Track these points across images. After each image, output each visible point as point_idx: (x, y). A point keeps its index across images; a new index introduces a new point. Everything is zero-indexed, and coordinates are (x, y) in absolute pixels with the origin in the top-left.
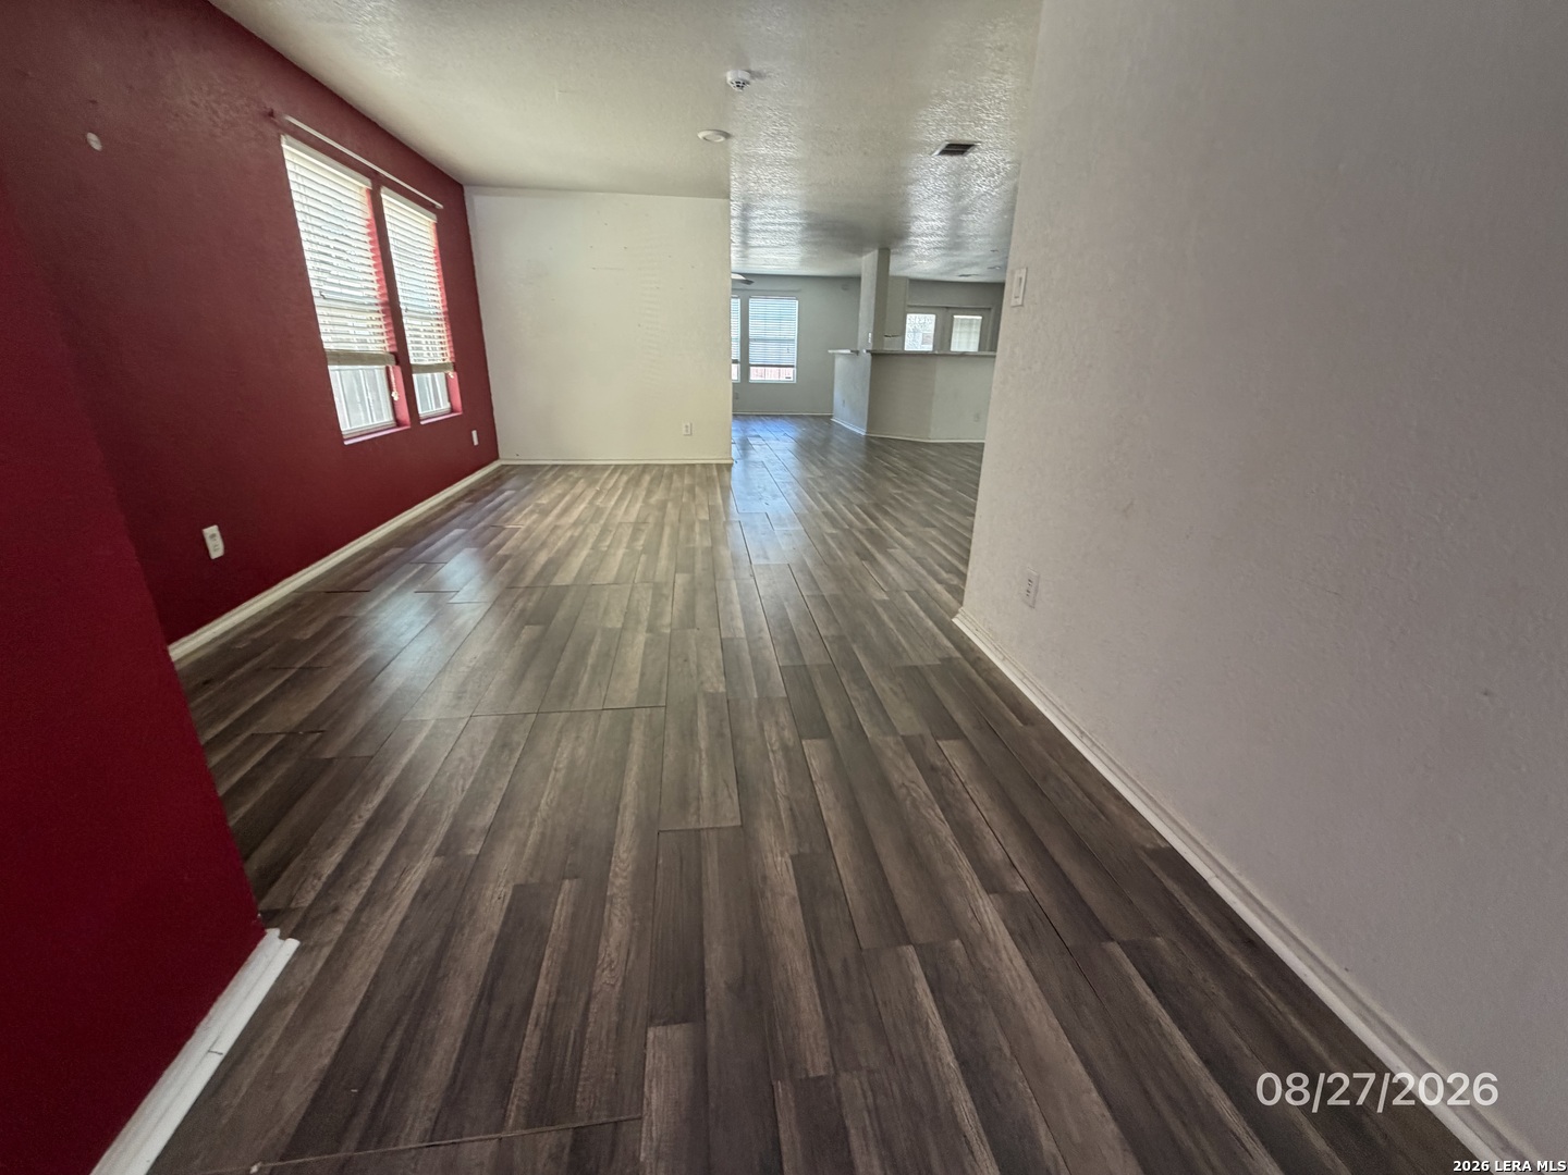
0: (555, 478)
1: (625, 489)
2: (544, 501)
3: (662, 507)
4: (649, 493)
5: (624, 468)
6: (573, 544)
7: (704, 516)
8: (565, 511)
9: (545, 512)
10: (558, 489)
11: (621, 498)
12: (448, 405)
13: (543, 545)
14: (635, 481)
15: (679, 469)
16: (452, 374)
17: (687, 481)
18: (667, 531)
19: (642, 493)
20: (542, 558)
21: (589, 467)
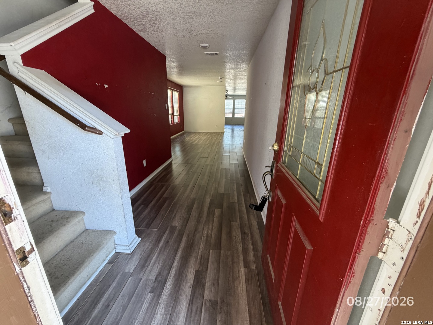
0: (193, 133)
1: (204, 135)
2: (191, 136)
3: (209, 137)
4: (208, 136)
5: (205, 132)
6: (195, 141)
7: (215, 139)
8: (194, 137)
9: (191, 137)
10: (193, 135)
11: (203, 136)
12: (178, 121)
13: (191, 141)
14: (207, 134)
15: (214, 133)
16: (179, 116)
17: (215, 134)
18: (209, 140)
19: (207, 136)
20: (191, 142)
21: (199, 132)
